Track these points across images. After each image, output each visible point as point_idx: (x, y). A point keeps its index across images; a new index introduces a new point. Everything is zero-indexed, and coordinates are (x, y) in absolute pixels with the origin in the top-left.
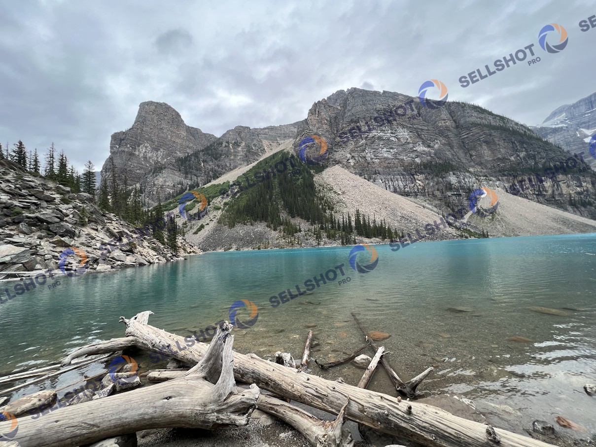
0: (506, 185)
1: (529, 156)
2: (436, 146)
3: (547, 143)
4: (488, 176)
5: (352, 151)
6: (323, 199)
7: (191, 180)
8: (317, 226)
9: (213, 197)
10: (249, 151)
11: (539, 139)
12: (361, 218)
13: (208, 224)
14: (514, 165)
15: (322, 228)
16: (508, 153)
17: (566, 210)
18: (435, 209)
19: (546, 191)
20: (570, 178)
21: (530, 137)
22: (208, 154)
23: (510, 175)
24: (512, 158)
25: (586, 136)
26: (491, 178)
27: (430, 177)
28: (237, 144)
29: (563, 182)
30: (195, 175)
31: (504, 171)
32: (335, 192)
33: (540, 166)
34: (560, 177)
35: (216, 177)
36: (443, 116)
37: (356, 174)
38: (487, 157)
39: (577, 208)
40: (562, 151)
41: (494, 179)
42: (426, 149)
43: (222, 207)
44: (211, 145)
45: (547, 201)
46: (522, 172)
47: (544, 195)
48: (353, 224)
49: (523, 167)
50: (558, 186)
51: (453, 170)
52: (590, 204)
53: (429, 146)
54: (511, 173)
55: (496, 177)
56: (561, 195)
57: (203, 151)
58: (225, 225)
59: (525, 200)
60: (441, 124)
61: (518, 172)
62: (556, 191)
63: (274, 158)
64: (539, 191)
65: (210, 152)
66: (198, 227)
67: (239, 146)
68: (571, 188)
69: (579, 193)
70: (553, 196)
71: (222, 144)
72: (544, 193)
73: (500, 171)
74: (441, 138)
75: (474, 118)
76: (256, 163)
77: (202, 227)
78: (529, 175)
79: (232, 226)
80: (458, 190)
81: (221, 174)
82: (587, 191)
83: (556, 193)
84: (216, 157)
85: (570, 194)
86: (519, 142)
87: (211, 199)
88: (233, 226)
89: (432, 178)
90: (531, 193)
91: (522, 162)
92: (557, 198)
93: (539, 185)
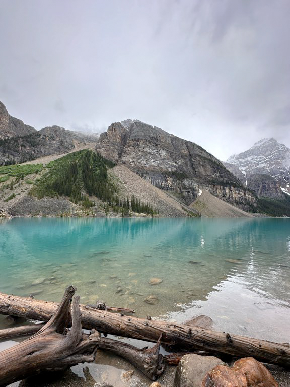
0: (211, 189)
1: (220, 176)
2: (180, 163)
3: (228, 171)
4: (203, 184)
5: (133, 158)
6: (112, 185)
7: (8, 158)
8: (107, 203)
9: (27, 174)
10: (62, 145)
11: (225, 168)
12: (135, 200)
13: (19, 194)
14: (214, 180)
15: (110, 205)
16: (212, 173)
17: (234, 205)
18: (176, 199)
20: (236, 190)
21: (221, 167)
22: (27, 140)
23: (212, 184)
24: (213, 176)
25: (243, 170)
27: (175, 180)
28: (53, 138)
29: (233, 191)
30: (13, 155)
31: (210, 182)
32: (121, 182)
33: (225, 182)
34: (232, 188)
35: (31, 159)
36: (184, 147)
37: (134, 172)
38: (203, 173)
39: (238, 204)
40: (233, 176)
41: (205, 186)
42: (174, 164)
43: (34, 182)
44: (30, 135)
45: (227, 200)
46: (217, 184)
48: (130, 203)
49: (218, 181)
50: (231, 192)
51: (187, 178)
52: (243, 203)
53: (176, 163)
55: (206, 184)
56: (232, 197)
57: (22, 137)
58: (35, 196)
59: (218, 198)
60: (183, 151)
62: (230, 195)
63: (80, 153)
64: (224, 194)
65: (29, 139)
66: (10, 196)
67: (54, 140)
68: (236, 194)
69: (239, 197)
71: (40, 135)
72: (226, 196)
73: (208, 182)
74: (182, 160)
75: (198, 152)
76: (66, 154)
77: (14, 196)
78: (220, 186)
79: (41, 197)
80: (188, 189)
81: (36, 158)
82: (242, 196)
84: (34, 144)
85: (236, 198)
86: (217, 168)
87: (24, 175)
88: (43, 197)
89: (176, 181)
90: (220, 195)
91: (217, 179)
92: (231, 199)
93: (224, 191)
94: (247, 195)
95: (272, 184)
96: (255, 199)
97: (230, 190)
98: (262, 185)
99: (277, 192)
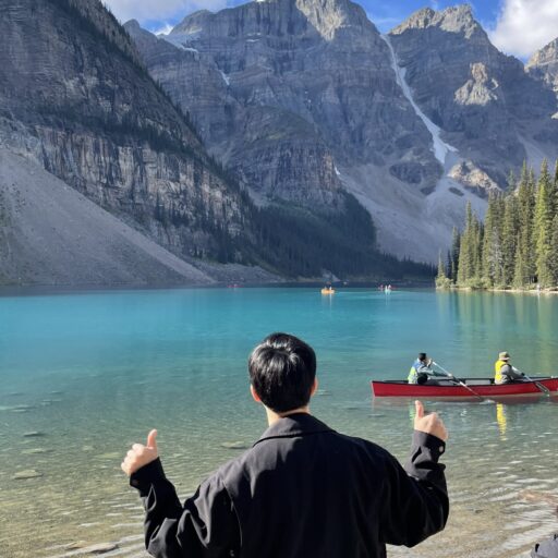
0: (49, 149)
1: (102, 89)
3: (141, 72)
4: (13, 116)
11: (126, 58)
14: (72, 104)
16: (64, 68)
17: (146, 230)
19: (122, 181)
20: (163, 160)
23: (60, 126)
24: (70, 85)
26: (19, 122)
29: (150, 165)
31: (49, 113)
33: (120, 118)
34: (147, 151)
38: (20, 64)
39: (165, 226)
41: (24, 127)
45: (121, 203)
46: (83, 123)
47: (117, 188)
49: (89, 114)
50: (143, 172)
52: (186, 222)
54: (61, 121)
55: (30, 122)
56: (144, 193)
61: (76, 123)
62: (137, 184)
64: (109, 177)
68: (161, 181)
69: (175, 195)
70: (131, 193)
72: (118, 184)
73: (40, 111)
78: (96, 135)
82: (185, 192)
83: (138, 189)
85: (158, 195)
86: (90, 49)
90: (94, 179)
91: (87, 101)
92: (138, 199)
93: (111, 165)
94: (206, 188)
95: (311, 152)
96: (234, 205)
97: (140, 161)
98: (278, 154)
99: (323, 186)
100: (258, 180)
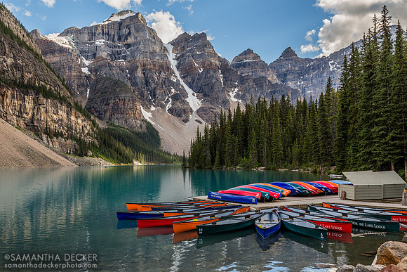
1: (15, 66)
19: (27, 114)
20: (49, 103)
25: (84, 66)
29: (42, 106)
34: (41, 98)
39: (51, 138)
45: (27, 125)
46: (5, 83)
47: (24, 117)
49: (8, 78)
50: (39, 109)
56: (39, 120)
62: (35, 115)
64: (20, 112)
68: (49, 114)
70: (32, 120)
72: (25, 115)
78: (13, 89)
83: (36, 117)
85: (47, 122)
86: (9, 44)
90: (11, 113)
91: (7, 71)
92: (36, 124)
93: (21, 105)
94: (73, 118)
95: (129, 101)
96: (88, 127)
97: (37, 104)
98: (113, 101)
99: (135, 118)
100: (102, 114)
